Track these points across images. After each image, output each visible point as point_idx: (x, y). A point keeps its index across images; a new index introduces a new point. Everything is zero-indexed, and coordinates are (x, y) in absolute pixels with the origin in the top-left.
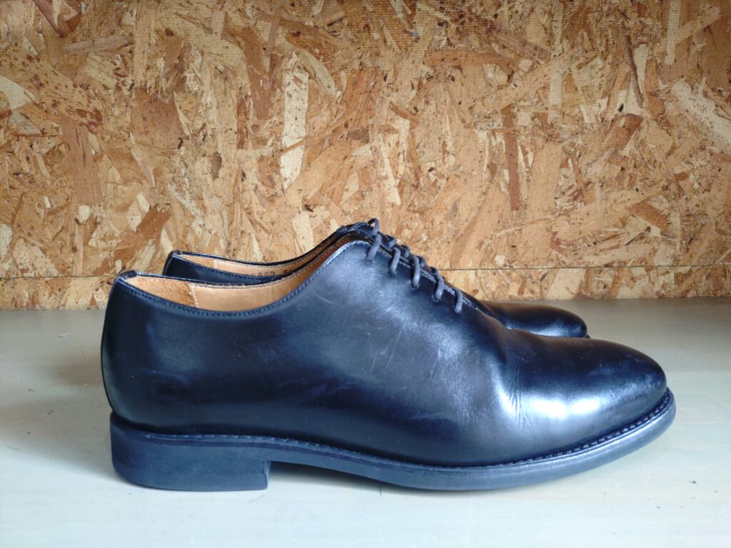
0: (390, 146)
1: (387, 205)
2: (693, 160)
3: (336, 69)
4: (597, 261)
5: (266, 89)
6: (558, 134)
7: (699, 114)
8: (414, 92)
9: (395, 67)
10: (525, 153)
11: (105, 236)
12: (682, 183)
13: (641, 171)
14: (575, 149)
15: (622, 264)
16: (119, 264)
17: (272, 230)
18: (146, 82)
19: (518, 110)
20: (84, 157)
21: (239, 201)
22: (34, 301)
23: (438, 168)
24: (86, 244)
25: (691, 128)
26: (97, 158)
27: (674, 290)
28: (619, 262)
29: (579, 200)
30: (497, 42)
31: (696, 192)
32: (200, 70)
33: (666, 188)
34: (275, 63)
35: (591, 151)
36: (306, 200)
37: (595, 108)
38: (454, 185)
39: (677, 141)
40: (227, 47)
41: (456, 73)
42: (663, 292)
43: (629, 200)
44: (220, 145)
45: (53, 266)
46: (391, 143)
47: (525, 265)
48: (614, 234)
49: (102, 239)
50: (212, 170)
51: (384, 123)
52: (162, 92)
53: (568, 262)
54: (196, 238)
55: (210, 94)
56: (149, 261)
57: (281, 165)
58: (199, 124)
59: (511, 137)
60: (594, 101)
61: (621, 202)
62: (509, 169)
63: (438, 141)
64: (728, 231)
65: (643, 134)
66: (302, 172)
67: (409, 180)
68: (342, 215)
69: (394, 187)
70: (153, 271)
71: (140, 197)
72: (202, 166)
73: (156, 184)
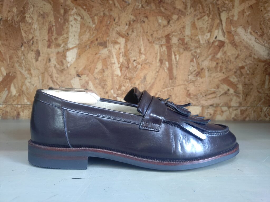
0: (116, 49)
1: (115, 75)
2: (247, 60)
3: (93, 15)
4: (206, 103)
5: (61, 22)
6: (189, 48)
7: (248, 41)
8: (127, 27)
9: (119, 15)
10: (175, 55)
12: (242, 70)
13: (225, 65)
14: (197, 54)
15: (218, 105)
18: (8, 18)
19: (172, 37)
21: (47, 71)
23: (138, 61)
25: (246, 47)
27: (240, 117)
28: (216, 104)
29: (199, 75)
30: (163, 7)
31: (248, 74)
32: (32, 14)
33: (235, 72)
34: (66, 12)
35: (204, 55)
36: (78, 72)
37: (205, 37)
38: (144, 68)
39: (240, 53)
40: (45, 4)
41: (145, 20)
42: (235, 118)
43: (220, 77)
44: (40, 46)
46: (117, 48)
48: (214, 92)
50: (36, 57)
51: (113, 39)
52: (15, 22)
53: (194, 103)
54: (27, 87)
55: (36, 24)
56: (5, 98)
57: (67, 56)
58: (31, 37)
59: (169, 48)
60: (204, 34)
61: (217, 78)
62: (168, 61)
63: (137, 48)
64: (262, 92)
65: (225, 49)
66: (76, 59)
67: (124, 65)
68: (94, 79)
69: (118, 67)
70: (6, 102)
71: (3, 69)
72: (31, 55)
73: (10, 63)
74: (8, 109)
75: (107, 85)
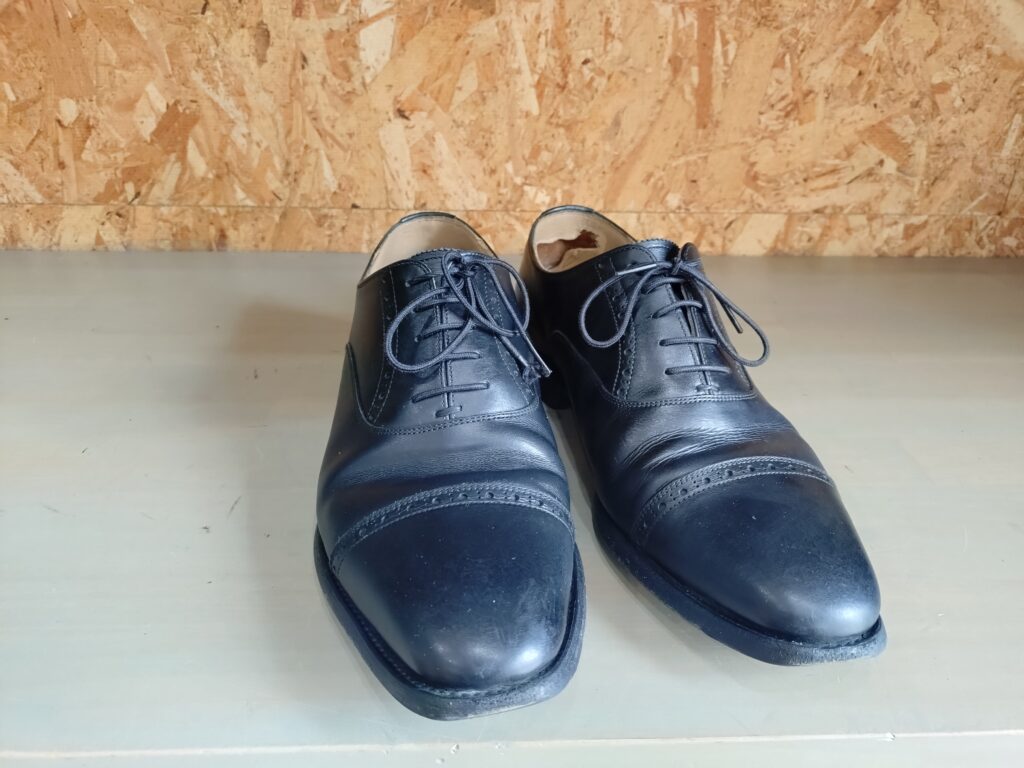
0: (526, 20)
1: (519, 114)
2: (962, 64)
4: (803, 205)
6: (776, 16)
10: (725, 43)
11: (105, 146)
12: (939, 98)
13: (885, 78)
14: (798, 40)
15: (838, 210)
16: (130, 189)
17: (349, 146)
20: (57, 22)
21: (300, 99)
22: (13, 238)
23: (597, 61)
24: (77, 157)
25: (973, 16)
26: (77, 25)
27: (900, 246)
28: (834, 207)
29: (792, 117)
31: (956, 112)
33: (916, 104)
35: (820, 44)
36: (399, 102)
38: (618, 86)
39: (945, 34)
42: (885, 249)
43: (862, 119)
44: (266, 10)
45: (33, 188)
46: (528, 17)
47: (707, 208)
48: (832, 168)
49: (100, 151)
50: (256, 50)
53: (765, 205)
54: (238, 153)
56: (173, 185)
57: (361, 46)
59: (707, 16)
61: (851, 123)
62: (700, 65)
63: (598, 17)
64: (989, 169)
65: (898, 20)
66: (392, 58)
67: (552, 77)
68: (452, 127)
69: (531, 86)
70: (180, 199)
71: (151, 89)
72: (240, 43)
73: (173, 69)
74: (189, 221)
75: (492, 146)
